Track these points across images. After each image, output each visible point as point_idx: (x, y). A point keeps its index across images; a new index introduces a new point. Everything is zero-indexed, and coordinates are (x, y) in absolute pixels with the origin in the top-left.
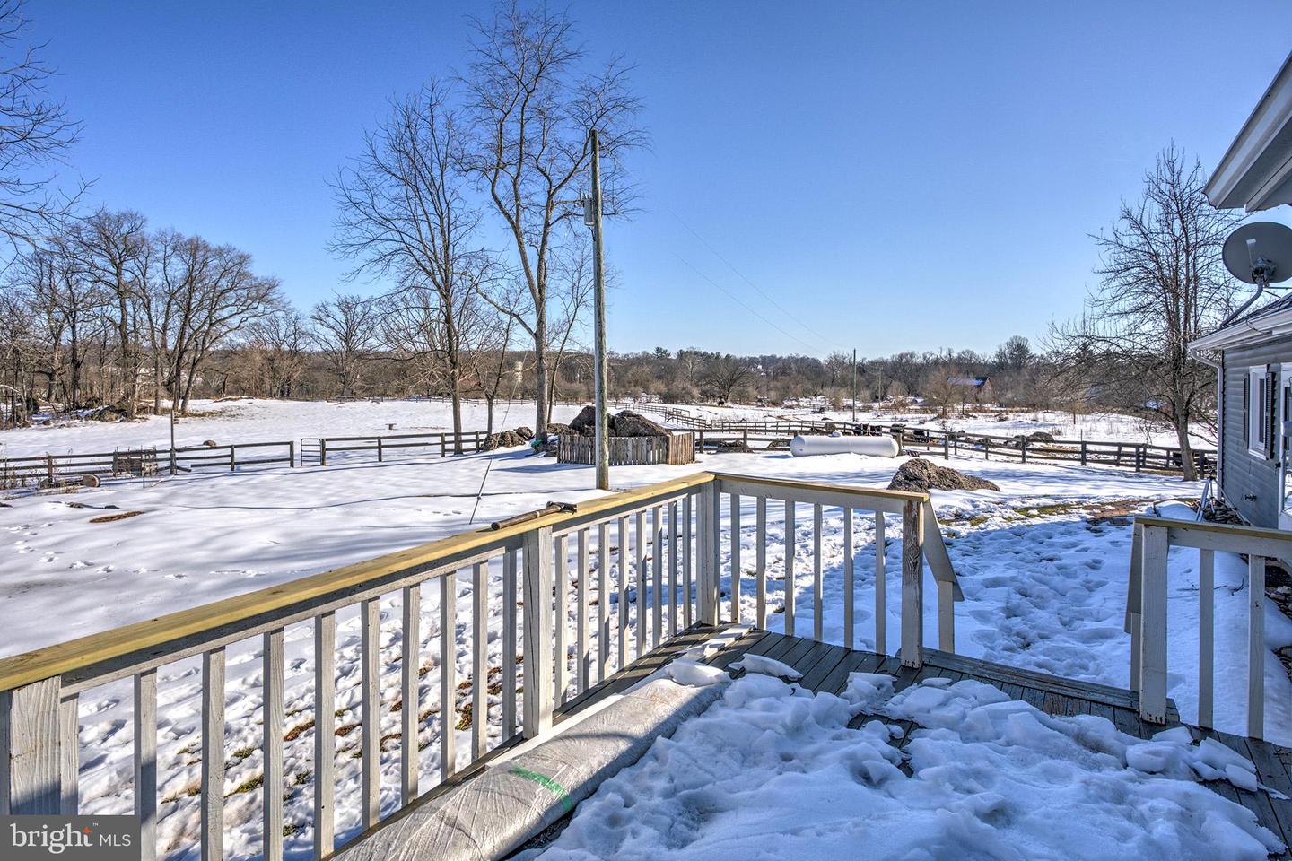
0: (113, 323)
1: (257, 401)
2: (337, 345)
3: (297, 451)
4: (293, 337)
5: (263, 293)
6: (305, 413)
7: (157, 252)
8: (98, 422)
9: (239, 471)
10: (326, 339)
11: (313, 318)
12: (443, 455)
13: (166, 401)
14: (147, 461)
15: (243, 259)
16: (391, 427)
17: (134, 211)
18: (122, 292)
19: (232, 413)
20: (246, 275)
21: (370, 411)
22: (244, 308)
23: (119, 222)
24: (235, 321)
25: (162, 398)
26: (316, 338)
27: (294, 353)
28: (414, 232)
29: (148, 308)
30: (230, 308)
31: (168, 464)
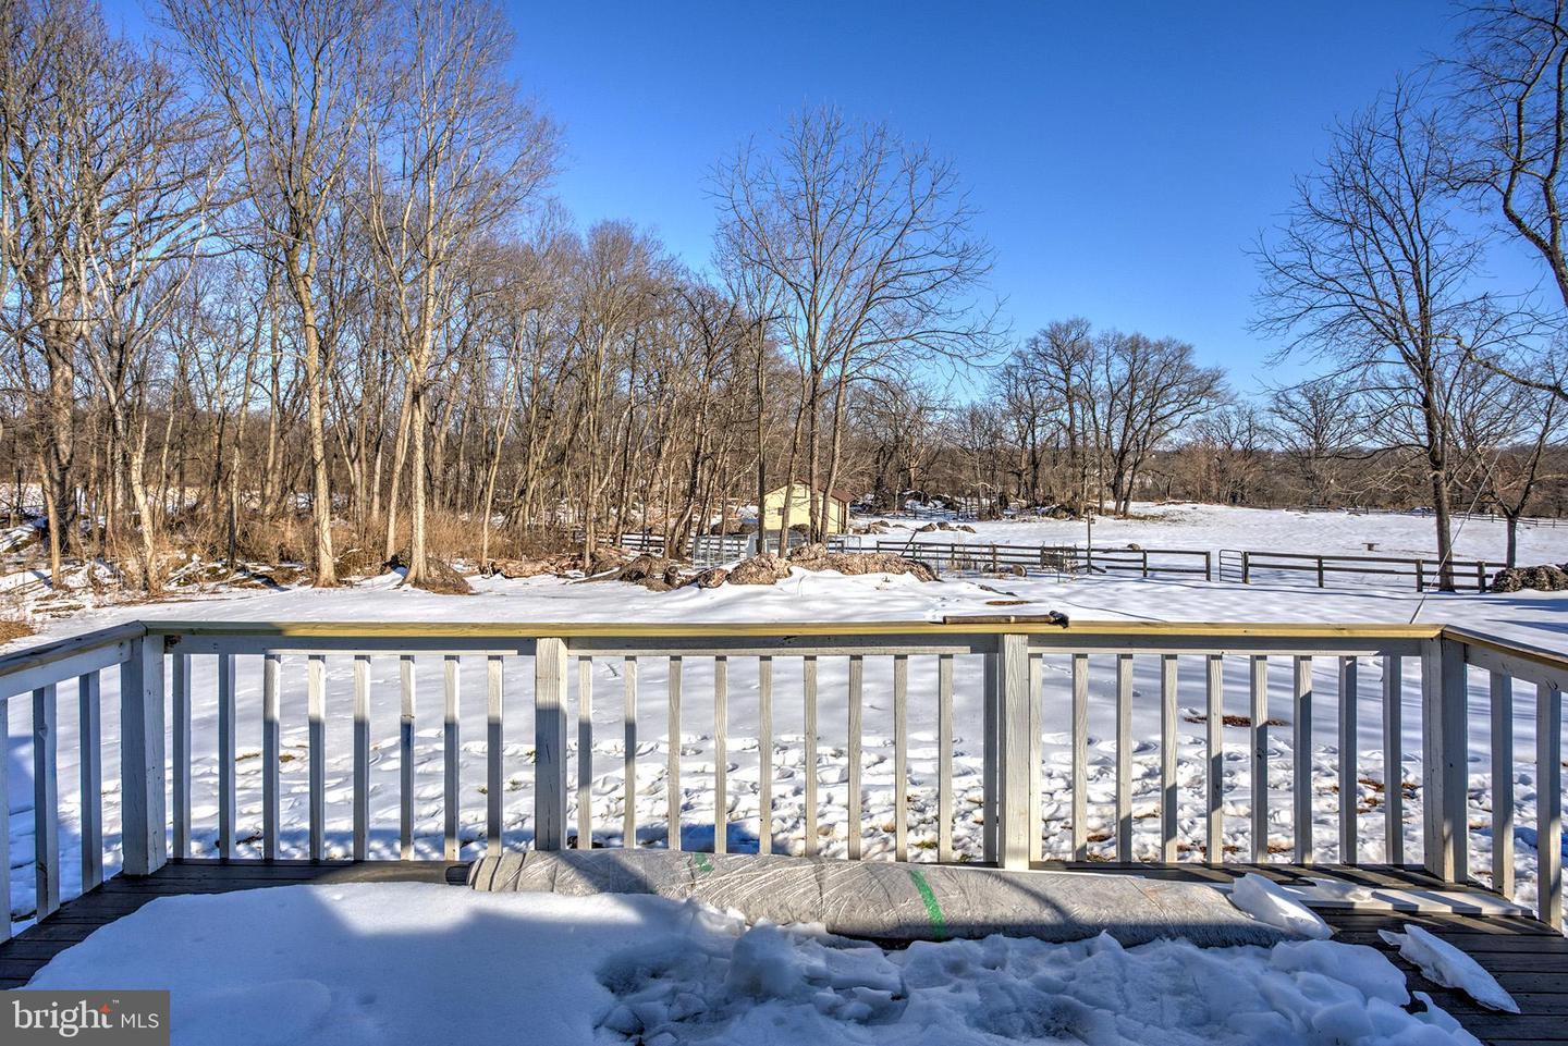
0: (1064, 426)
1: (1202, 506)
2: (1303, 442)
3: (1215, 563)
4: (1247, 433)
5: (1206, 386)
6: (1257, 522)
7: (1101, 354)
8: (1052, 519)
9: (1152, 577)
10: (1288, 435)
11: (1271, 410)
12: (1420, 590)
13: (1111, 502)
14: (1067, 557)
15: (1184, 351)
16: (1370, 547)
17: (1080, 317)
18: (1070, 396)
19: (1174, 518)
20: (1188, 368)
21: (1345, 525)
22: (1185, 404)
23: (1067, 331)
24: (1177, 419)
25: (1108, 499)
26: (1274, 434)
27: (1248, 453)
28: (1366, 290)
29: (1093, 410)
30: (1172, 405)
31: (1085, 562)
